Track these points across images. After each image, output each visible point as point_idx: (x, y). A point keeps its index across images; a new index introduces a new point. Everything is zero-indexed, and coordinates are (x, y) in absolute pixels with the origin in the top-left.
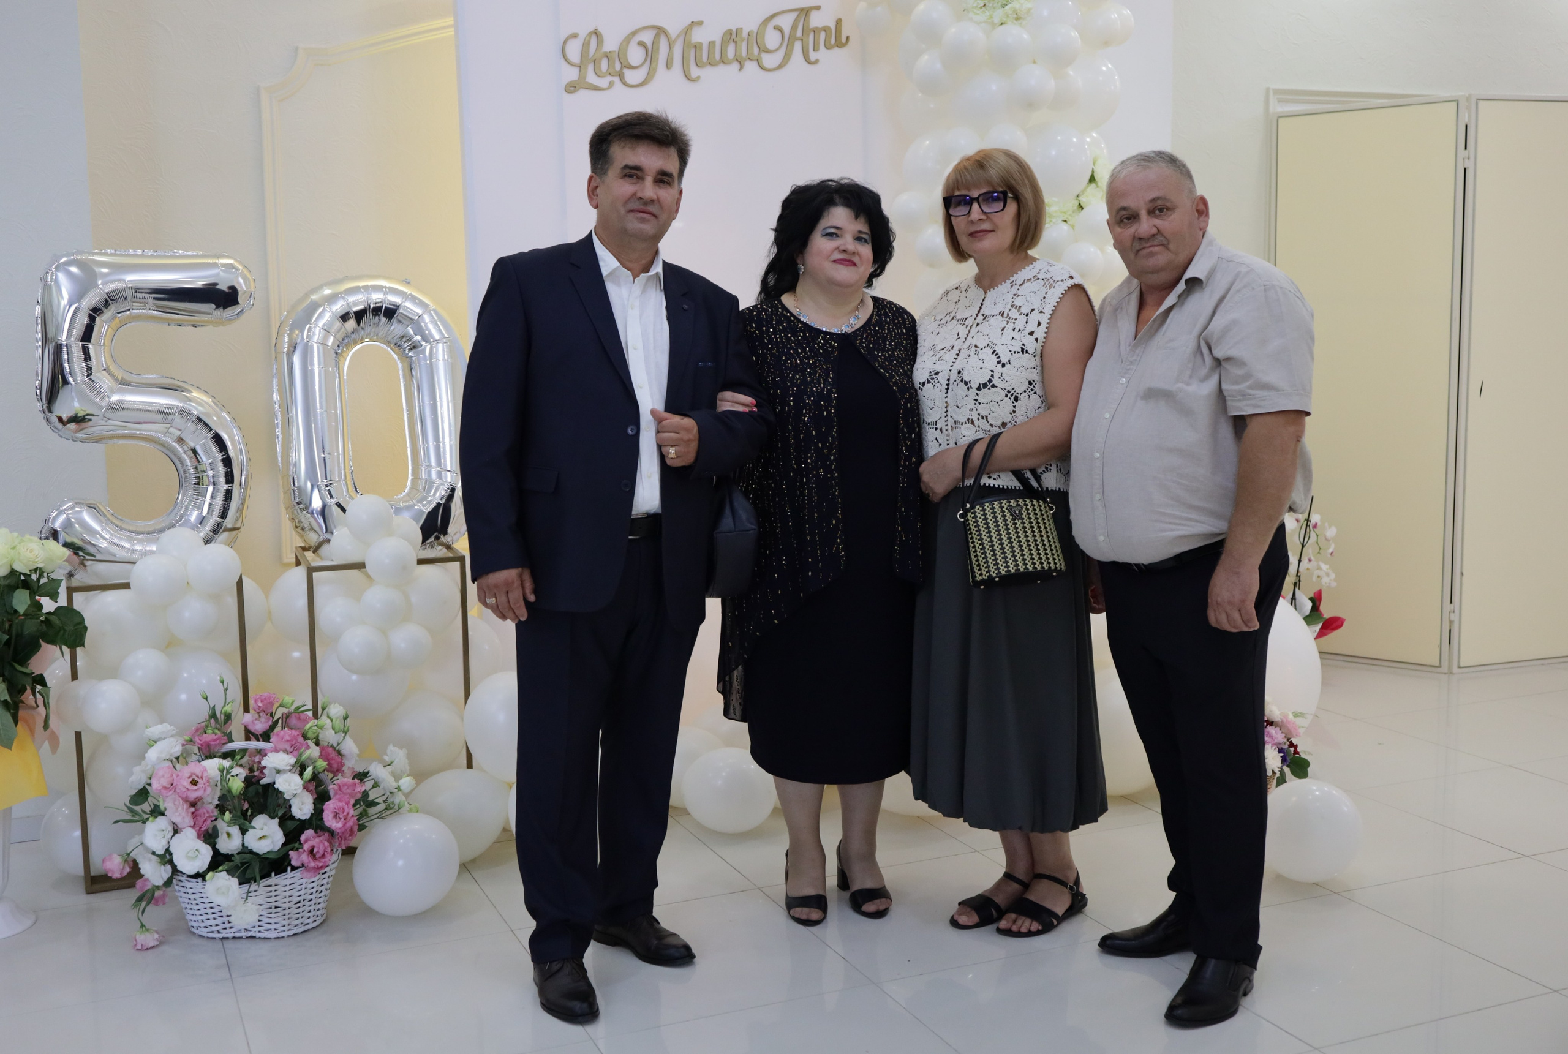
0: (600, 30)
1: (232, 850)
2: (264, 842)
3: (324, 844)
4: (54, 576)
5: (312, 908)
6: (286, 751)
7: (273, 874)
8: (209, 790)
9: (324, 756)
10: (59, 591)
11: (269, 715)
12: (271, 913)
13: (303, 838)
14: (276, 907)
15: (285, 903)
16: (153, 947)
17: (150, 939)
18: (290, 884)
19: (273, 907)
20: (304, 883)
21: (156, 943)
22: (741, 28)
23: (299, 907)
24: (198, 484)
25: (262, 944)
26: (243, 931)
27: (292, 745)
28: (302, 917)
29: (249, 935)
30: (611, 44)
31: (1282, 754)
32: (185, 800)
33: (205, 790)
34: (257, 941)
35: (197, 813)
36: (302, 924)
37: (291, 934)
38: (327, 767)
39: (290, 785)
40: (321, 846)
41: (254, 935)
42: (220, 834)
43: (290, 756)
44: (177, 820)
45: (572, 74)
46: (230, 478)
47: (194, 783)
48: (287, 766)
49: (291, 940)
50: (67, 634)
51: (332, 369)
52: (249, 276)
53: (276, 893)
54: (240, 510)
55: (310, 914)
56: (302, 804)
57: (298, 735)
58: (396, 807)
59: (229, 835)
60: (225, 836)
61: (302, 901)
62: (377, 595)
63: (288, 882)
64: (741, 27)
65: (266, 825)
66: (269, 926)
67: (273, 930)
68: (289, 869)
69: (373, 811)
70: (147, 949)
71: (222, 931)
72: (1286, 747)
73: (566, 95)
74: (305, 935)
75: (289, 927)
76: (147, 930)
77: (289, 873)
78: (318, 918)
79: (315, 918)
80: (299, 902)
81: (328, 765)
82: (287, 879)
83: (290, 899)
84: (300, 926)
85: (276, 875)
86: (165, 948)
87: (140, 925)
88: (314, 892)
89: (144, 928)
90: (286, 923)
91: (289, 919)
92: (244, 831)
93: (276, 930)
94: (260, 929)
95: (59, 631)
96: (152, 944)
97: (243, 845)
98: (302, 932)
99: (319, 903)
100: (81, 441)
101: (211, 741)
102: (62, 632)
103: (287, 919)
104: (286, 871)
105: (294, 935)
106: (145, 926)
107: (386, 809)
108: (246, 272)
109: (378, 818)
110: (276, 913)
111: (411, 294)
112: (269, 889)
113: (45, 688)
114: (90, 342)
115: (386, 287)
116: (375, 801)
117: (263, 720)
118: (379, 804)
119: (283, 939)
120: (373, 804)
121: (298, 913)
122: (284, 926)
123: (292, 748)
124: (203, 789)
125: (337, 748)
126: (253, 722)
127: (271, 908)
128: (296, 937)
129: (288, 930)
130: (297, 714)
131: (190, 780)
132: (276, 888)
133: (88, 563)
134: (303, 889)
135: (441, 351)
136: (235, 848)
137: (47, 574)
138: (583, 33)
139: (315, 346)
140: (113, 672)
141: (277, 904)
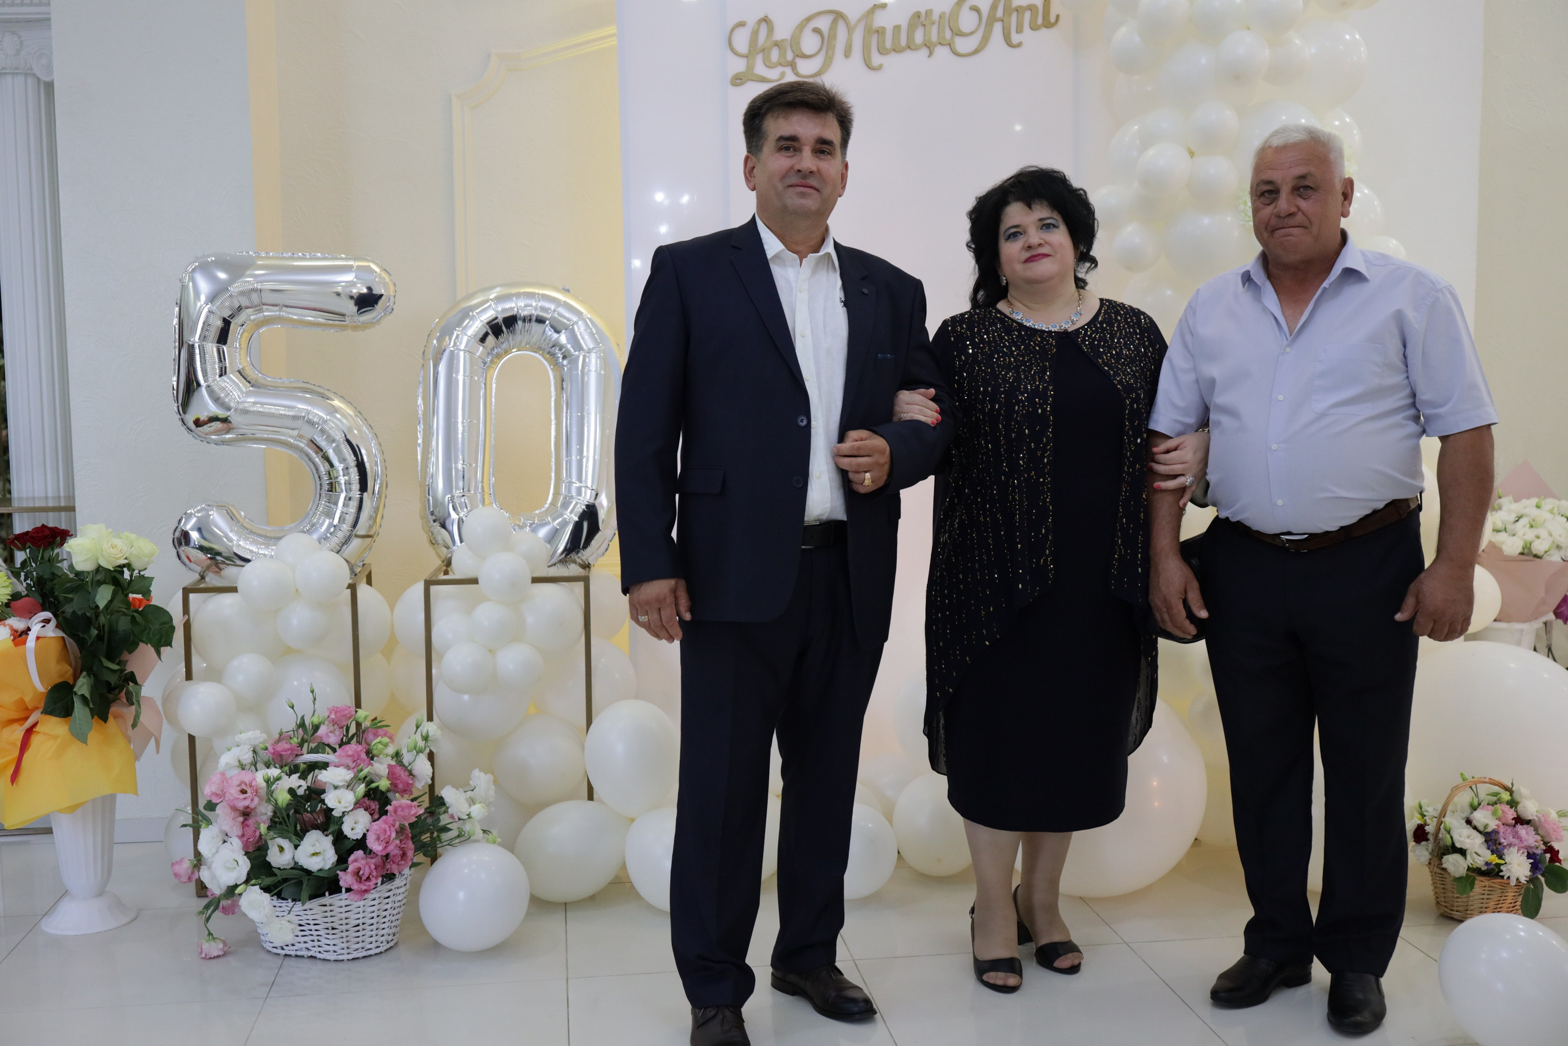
0: (770, 17)
1: (283, 865)
2: (315, 859)
3: (370, 867)
4: (146, 573)
5: (374, 933)
6: (348, 768)
7: (327, 894)
8: (256, 800)
9: (391, 775)
10: (151, 589)
11: (345, 728)
12: (328, 934)
13: (352, 858)
14: (333, 929)
15: (342, 925)
16: (218, 957)
17: (215, 948)
18: (346, 906)
19: (330, 928)
20: (362, 906)
21: (221, 953)
22: (931, 10)
23: (358, 931)
24: (331, 491)
25: (320, 965)
26: (304, 949)
27: (355, 761)
28: (363, 942)
29: (309, 955)
30: (783, 32)
31: (1532, 861)
32: (234, 808)
33: (252, 800)
34: (318, 961)
35: (247, 822)
36: (363, 948)
37: (351, 958)
38: (390, 786)
39: (339, 800)
40: (367, 868)
41: (314, 955)
42: (270, 847)
43: (349, 772)
44: (226, 828)
45: (739, 66)
46: (363, 487)
47: (243, 792)
48: (342, 781)
49: (351, 964)
50: (152, 632)
51: (479, 378)
52: (387, 280)
53: (332, 914)
54: (373, 518)
55: (371, 939)
56: (355, 823)
57: (361, 751)
58: (466, 835)
59: (281, 849)
60: (277, 849)
61: (361, 924)
62: (488, 613)
63: (343, 903)
64: (930, 8)
65: (319, 842)
66: (327, 948)
67: (332, 952)
68: (344, 890)
69: (445, 836)
70: (210, 958)
71: (285, 947)
72: (1539, 852)
73: (730, 87)
74: (365, 960)
75: (349, 951)
76: (214, 939)
77: (344, 895)
78: (381, 945)
79: (378, 944)
80: (358, 925)
81: (391, 784)
82: (341, 900)
83: (347, 921)
84: (360, 950)
85: (330, 895)
86: (230, 959)
87: (207, 933)
88: (375, 917)
89: (210, 937)
90: (345, 945)
91: (347, 942)
92: (296, 847)
93: (335, 952)
94: (320, 949)
95: (146, 629)
96: (215, 954)
97: (293, 858)
98: (364, 957)
99: (384, 929)
100: (216, 444)
101: (282, 751)
102: (147, 631)
103: (345, 942)
104: (341, 892)
105: (353, 959)
106: (212, 934)
107: (458, 836)
108: (384, 275)
109: (449, 845)
110: (333, 934)
111: (565, 302)
112: (324, 909)
113: (137, 686)
114: (225, 343)
115: (539, 294)
116: (447, 826)
117: (337, 733)
118: (451, 830)
119: (342, 962)
120: (445, 829)
121: (358, 937)
122: (343, 949)
123: (355, 763)
124: (250, 799)
125: (409, 768)
126: (327, 734)
127: (328, 929)
128: (353, 961)
129: (348, 954)
130: (374, 730)
131: (239, 788)
132: (331, 908)
133: (221, 566)
134: (361, 912)
135: (593, 361)
136: (286, 863)
137: (139, 571)
138: (752, 20)
139: (462, 354)
140: (215, 675)
141: (335, 925)
